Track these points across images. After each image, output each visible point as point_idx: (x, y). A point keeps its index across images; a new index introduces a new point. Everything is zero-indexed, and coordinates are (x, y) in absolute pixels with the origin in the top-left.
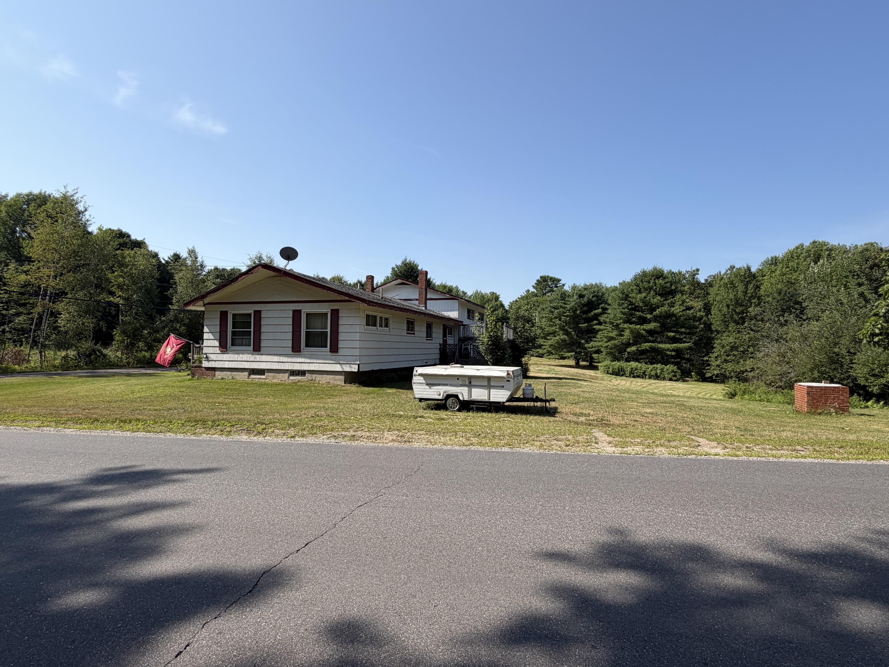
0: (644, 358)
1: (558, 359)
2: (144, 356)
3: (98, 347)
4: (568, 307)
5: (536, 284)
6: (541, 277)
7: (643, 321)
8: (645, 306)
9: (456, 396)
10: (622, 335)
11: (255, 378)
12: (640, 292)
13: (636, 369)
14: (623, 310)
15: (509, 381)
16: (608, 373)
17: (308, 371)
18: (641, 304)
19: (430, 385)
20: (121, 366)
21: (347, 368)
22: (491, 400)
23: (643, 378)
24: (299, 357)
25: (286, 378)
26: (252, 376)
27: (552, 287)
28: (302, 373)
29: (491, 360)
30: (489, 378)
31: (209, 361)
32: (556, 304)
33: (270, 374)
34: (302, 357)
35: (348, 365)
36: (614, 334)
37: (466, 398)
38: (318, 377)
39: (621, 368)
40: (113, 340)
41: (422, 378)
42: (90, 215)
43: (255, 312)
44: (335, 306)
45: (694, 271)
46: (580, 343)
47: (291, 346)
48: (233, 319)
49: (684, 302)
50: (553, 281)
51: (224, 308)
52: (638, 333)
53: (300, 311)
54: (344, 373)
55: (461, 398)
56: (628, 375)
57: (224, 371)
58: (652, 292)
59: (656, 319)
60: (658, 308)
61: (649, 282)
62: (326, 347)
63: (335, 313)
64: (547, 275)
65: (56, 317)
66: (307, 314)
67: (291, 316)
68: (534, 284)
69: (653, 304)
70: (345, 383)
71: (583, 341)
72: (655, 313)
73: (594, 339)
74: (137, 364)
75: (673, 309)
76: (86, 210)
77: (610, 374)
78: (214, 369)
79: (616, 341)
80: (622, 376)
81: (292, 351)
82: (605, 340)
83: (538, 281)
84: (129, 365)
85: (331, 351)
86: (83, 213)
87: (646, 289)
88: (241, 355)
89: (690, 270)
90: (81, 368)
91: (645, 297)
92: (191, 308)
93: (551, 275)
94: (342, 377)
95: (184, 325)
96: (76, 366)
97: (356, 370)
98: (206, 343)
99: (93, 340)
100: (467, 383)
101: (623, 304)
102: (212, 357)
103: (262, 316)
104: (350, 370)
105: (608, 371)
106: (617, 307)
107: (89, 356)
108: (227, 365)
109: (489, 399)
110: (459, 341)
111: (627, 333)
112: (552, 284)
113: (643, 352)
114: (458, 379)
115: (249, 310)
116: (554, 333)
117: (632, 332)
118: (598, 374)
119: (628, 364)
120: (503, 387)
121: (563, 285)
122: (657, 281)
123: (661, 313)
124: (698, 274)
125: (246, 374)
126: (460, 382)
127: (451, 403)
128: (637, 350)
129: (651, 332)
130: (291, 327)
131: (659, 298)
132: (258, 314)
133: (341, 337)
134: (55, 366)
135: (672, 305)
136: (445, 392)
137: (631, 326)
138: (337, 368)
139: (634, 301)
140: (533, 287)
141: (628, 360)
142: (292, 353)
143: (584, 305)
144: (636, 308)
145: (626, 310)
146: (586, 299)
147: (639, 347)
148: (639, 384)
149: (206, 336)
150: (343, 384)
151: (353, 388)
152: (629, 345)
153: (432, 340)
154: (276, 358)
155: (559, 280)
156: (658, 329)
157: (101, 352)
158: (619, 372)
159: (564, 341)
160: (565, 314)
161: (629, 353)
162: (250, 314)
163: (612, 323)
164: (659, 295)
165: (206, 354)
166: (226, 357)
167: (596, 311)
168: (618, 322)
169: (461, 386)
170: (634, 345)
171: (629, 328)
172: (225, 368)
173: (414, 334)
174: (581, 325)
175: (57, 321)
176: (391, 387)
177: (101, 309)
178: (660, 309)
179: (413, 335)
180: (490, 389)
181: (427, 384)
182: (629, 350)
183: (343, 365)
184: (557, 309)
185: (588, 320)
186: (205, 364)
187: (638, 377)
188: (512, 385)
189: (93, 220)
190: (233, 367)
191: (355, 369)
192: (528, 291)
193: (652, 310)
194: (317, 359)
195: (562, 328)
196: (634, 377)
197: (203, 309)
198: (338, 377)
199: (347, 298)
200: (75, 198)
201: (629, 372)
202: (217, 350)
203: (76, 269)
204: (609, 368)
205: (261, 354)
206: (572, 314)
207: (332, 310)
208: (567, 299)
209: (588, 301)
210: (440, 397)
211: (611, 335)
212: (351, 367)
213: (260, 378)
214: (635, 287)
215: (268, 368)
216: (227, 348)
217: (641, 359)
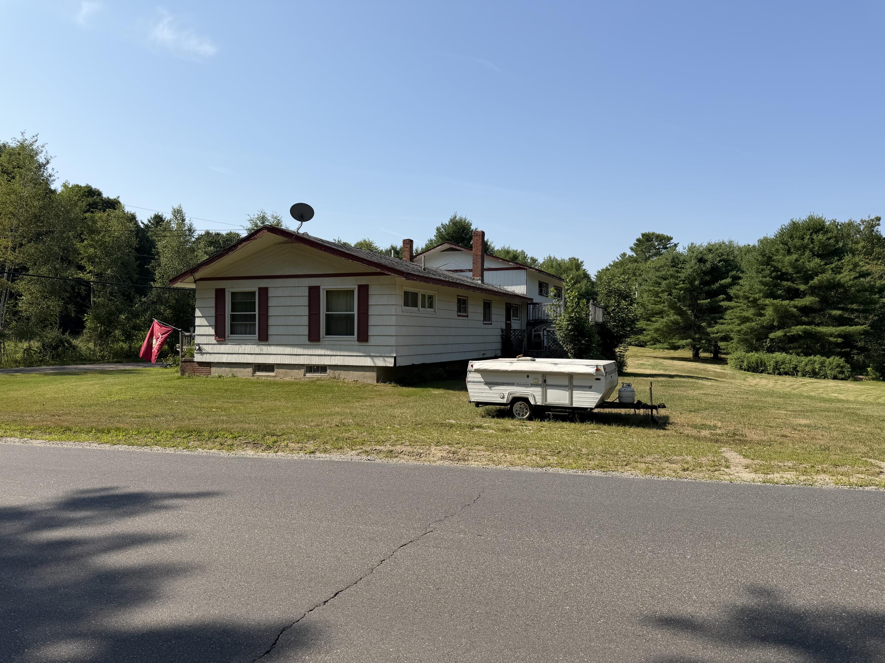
0: (796, 348)
1: (667, 349)
2: (122, 348)
3: (67, 336)
4: (682, 276)
5: (635, 244)
6: (643, 235)
7: (794, 294)
8: (796, 273)
9: (525, 400)
10: (762, 315)
11: (262, 376)
12: (789, 252)
13: (783, 363)
14: (764, 279)
15: (599, 379)
16: (741, 368)
17: (329, 365)
18: (790, 270)
19: (490, 384)
20: (94, 360)
21: (380, 363)
22: (574, 406)
23: (793, 375)
24: (318, 348)
25: (302, 376)
26: (258, 373)
27: (659, 248)
28: (322, 369)
29: (572, 351)
30: (571, 376)
31: (202, 354)
32: (663, 273)
33: (281, 370)
34: (322, 348)
35: (381, 359)
36: (750, 313)
37: (539, 403)
38: (343, 374)
39: (761, 362)
40: (84, 327)
41: (479, 375)
42: (53, 169)
43: (260, 289)
44: (363, 280)
45: (872, 220)
46: (700, 327)
47: (307, 333)
48: (232, 300)
49: (856, 265)
50: (661, 241)
51: (220, 285)
52: (786, 311)
53: (318, 288)
54: (376, 369)
55: (532, 402)
56: (771, 371)
57: (221, 367)
58: (807, 253)
59: (813, 290)
60: (817, 276)
61: (803, 239)
62: (353, 335)
63: (364, 290)
64: (651, 231)
65: (16, 299)
66: (327, 292)
67: (307, 294)
68: (632, 246)
69: (809, 270)
70: (378, 382)
71: (704, 324)
72: (811, 282)
73: (721, 321)
74: (113, 358)
75: (839, 277)
76: (48, 162)
77: (745, 370)
78: (209, 364)
79: (754, 324)
80: (762, 372)
81: (310, 340)
82: (738, 322)
83: (638, 240)
84: (103, 359)
85: (360, 339)
86: (44, 166)
87: (797, 249)
88: (243, 346)
89: (867, 219)
90: (47, 364)
91: (797, 260)
92: (178, 285)
93: (658, 232)
94: (374, 374)
95: (170, 307)
96: (41, 361)
97: (392, 365)
98: (198, 331)
99: (60, 328)
100: (540, 382)
101: (763, 270)
102: (206, 348)
103: (270, 295)
104: (384, 365)
105: (741, 366)
106: (755, 275)
107: (55, 348)
108: (225, 359)
109: (572, 404)
110: (527, 325)
111: (769, 312)
112: (659, 244)
113: (793, 339)
114: (528, 377)
115: (252, 286)
116: (661, 313)
117: (777, 310)
118: (727, 370)
119: (771, 355)
120: (590, 387)
121: (676, 245)
122: (815, 237)
123: (820, 282)
124: (879, 225)
125: (250, 370)
126: (531, 380)
127: (518, 409)
128: (785, 335)
129: (805, 310)
130: (307, 309)
131: (817, 260)
132: (264, 292)
133: (372, 321)
134: (16, 361)
135: (838, 270)
136: (510, 394)
137: (775, 301)
138: (368, 362)
139: (780, 265)
140: (632, 249)
141: (770, 350)
142: (308, 343)
143: (705, 273)
144: (783, 276)
145: (768, 279)
146: (708, 265)
147: (787, 332)
148: (788, 384)
149: (198, 322)
150: (375, 383)
151: (388, 388)
152: (771, 328)
153: (491, 324)
154: (288, 350)
155: (669, 239)
156: (817, 306)
157: (70, 344)
158: (757, 368)
159: (675, 323)
160: (677, 287)
161: (772, 340)
162: (253, 293)
163: (748, 298)
164: (818, 256)
165: (198, 345)
166: (223, 348)
167: (723, 282)
168: (757, 296)
169: (532, 385)
170: (779, 328)
171: (773, 304)
172: (223, 363)
173: (467, 316)
174: (701, 302)
175: (17, 304)
176: (438, 387)
177: (69, 289)
178: (820, 277)
179: (466, 318)
180: (572, 390)
181: (486, 383)
182: (772, 336)
183: (375, 359)
184: (665, 279)
185: (712, 294)
186: (198, 358)
187: (786, 373)
188: (603, 384)
189: (57, 175)
190: (233, 361)
191: (390, 363)
192: (624, 255)
193: (807, 278)
194: (340, 350)
195: (672, 306)
196: (780, 374)
197: (193, 286)
198: (368, 374)
199: (379, 270)
200: (34, 147)
201: (772, 366)
202: (213, 340)
203: (38, 237)
204: (743, 362)
205: (270, 345)
206: (688, 286)
207: (360, 287)
208: (680, 266)
209: (712, 268)
210: (504, 401)
211: (745, 314)
212: (385, 361)
213: (269, 376)
214: (781, 245)
215: (278, 362)
216: (225, 337)
217: (790, 348)
